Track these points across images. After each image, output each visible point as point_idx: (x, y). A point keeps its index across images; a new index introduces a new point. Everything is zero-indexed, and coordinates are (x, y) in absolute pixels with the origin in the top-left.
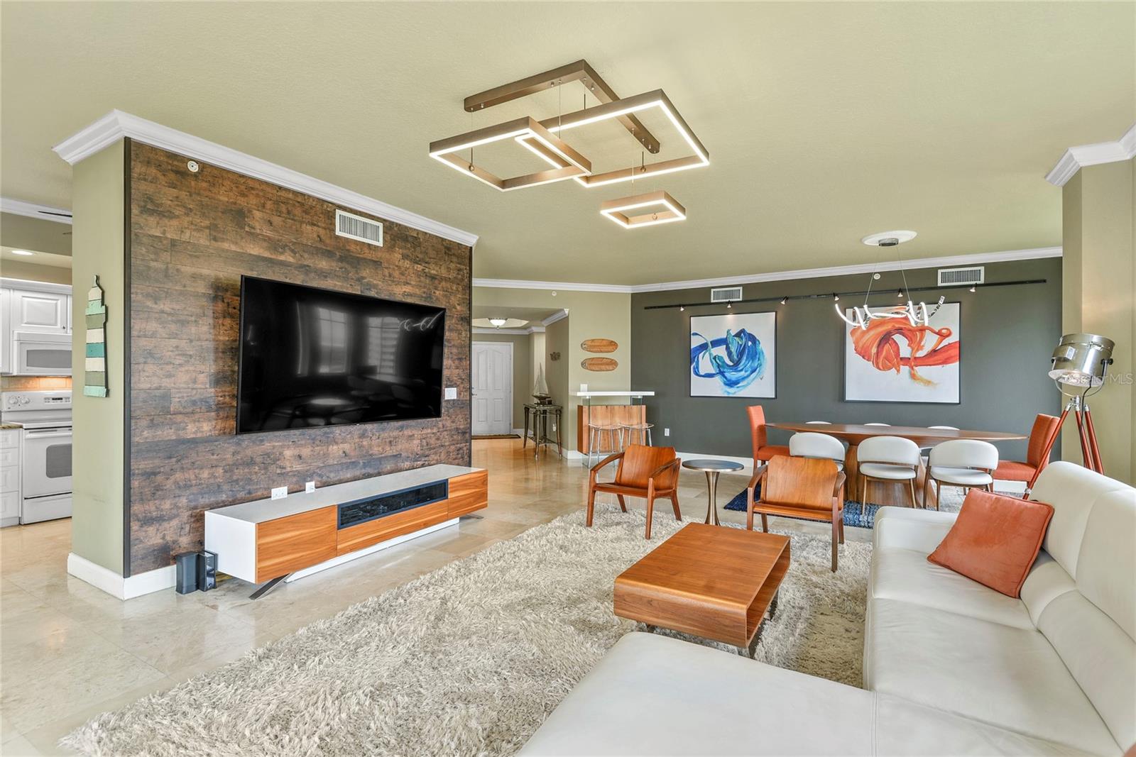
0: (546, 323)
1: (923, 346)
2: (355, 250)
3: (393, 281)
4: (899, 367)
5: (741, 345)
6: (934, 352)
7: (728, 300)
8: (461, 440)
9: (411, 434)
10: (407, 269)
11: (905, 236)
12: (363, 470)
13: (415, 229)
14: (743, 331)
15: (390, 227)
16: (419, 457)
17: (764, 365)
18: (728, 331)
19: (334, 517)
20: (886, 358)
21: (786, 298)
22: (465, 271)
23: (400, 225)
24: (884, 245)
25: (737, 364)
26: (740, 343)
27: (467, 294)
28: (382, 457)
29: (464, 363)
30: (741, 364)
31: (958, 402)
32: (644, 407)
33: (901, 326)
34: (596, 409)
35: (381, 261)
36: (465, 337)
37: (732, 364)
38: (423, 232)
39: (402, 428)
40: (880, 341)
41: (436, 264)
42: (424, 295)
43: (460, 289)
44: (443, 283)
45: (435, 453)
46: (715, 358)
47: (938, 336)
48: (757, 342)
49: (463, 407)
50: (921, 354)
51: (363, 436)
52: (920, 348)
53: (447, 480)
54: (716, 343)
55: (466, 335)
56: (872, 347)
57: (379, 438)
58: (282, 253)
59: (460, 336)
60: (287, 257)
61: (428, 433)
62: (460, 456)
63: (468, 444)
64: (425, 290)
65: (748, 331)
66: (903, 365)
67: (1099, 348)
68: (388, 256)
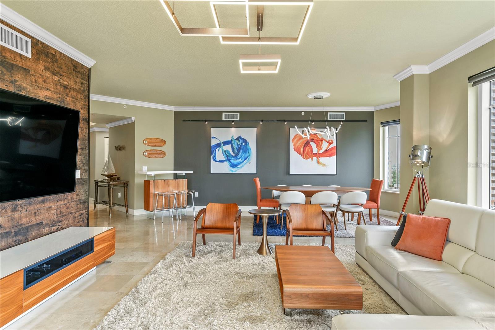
0: (109, 126)
1: (322, 148)
2: (9, 57)
3: (38, 86)
4: (312, 157)
5: (239, 145)
6: (326, 151)
7: (232, 120)
8: (82, 208)
9: (50, 206)
10: (47, 78)
11: (325, 95)
12: (15, 238)
13: (54, 49)
14: (240, 137)
15: (36, 43)
16: (55, 223)
17: (251, 155)
18: (232, 137)
19: (21, 279)
20: (307, 153)
21: (262, 121)
22: (86, 85)
23: (43, 43)
24: (316, 98)
25: (237, 155)
26: (239, 143)
27: (87, 102)
29: (85, 151)
30: (239, 155)
31: (335, 174)
32: (186, 180)
33: (313, 138)
34: (158, 182)
35: (29, 69)
36: (85, 133)
37: (234, 155)
38: (59, 52)
39: (43, 201)
40: (305, 145)
41: (67, 77)
42: (60, 100)
43: (83, 97)
44: (72, 92)
45: (66, 219)
46: (225, 152)
47: (328, 143)
48: (248, 143)
49: (83, 184)
50: (321, 151)
51: (14, 210)
52: (321, 149)
53: (93, 238)
54: (226, 143)
55: (86, 131)
56: (301, 148)
57: (26, 211)
59: (82, 132)
61: (61, 205)
62: (82, 219)
63: (87, 210)
64: (60, 96)
65: (243, 137)
66: (314, 157)
67: (428, 151)
68: (34, 66)
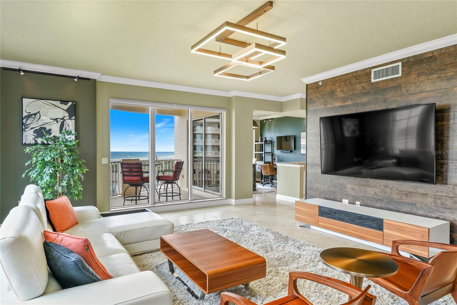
2: (383, 86)
3: (410, 94)
15: (407, 61)
28: (400, 202)
35: (400, 85)
58: (347, 102)
60: (349, 102)
68: (405, 80)
